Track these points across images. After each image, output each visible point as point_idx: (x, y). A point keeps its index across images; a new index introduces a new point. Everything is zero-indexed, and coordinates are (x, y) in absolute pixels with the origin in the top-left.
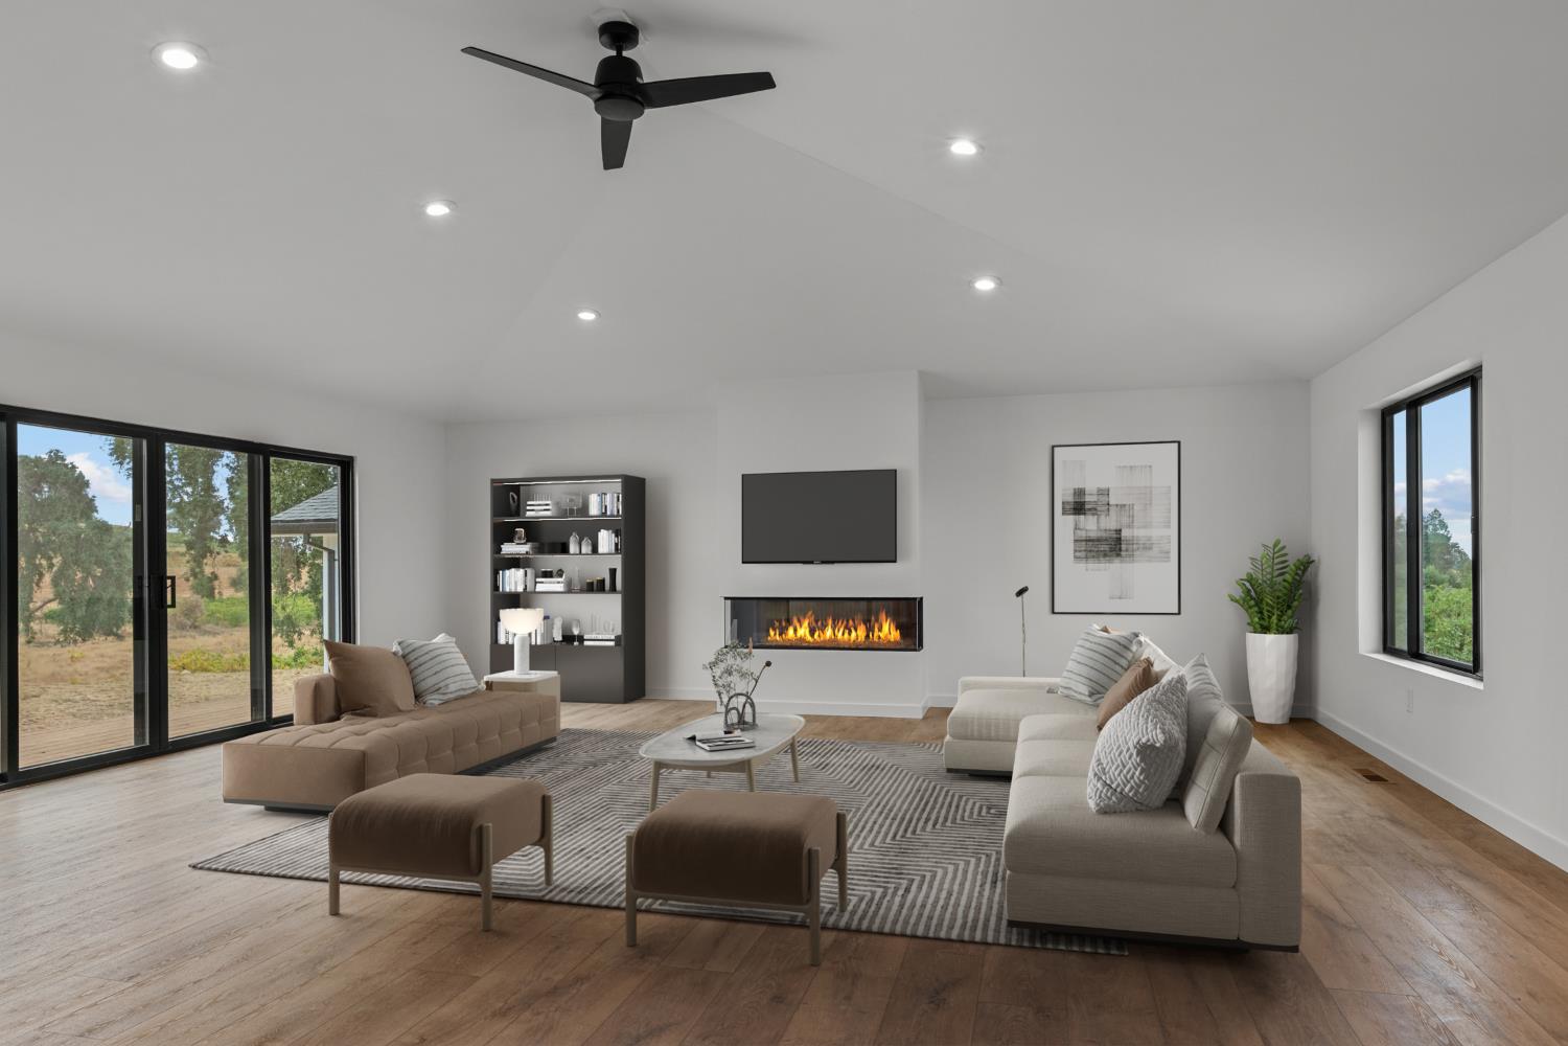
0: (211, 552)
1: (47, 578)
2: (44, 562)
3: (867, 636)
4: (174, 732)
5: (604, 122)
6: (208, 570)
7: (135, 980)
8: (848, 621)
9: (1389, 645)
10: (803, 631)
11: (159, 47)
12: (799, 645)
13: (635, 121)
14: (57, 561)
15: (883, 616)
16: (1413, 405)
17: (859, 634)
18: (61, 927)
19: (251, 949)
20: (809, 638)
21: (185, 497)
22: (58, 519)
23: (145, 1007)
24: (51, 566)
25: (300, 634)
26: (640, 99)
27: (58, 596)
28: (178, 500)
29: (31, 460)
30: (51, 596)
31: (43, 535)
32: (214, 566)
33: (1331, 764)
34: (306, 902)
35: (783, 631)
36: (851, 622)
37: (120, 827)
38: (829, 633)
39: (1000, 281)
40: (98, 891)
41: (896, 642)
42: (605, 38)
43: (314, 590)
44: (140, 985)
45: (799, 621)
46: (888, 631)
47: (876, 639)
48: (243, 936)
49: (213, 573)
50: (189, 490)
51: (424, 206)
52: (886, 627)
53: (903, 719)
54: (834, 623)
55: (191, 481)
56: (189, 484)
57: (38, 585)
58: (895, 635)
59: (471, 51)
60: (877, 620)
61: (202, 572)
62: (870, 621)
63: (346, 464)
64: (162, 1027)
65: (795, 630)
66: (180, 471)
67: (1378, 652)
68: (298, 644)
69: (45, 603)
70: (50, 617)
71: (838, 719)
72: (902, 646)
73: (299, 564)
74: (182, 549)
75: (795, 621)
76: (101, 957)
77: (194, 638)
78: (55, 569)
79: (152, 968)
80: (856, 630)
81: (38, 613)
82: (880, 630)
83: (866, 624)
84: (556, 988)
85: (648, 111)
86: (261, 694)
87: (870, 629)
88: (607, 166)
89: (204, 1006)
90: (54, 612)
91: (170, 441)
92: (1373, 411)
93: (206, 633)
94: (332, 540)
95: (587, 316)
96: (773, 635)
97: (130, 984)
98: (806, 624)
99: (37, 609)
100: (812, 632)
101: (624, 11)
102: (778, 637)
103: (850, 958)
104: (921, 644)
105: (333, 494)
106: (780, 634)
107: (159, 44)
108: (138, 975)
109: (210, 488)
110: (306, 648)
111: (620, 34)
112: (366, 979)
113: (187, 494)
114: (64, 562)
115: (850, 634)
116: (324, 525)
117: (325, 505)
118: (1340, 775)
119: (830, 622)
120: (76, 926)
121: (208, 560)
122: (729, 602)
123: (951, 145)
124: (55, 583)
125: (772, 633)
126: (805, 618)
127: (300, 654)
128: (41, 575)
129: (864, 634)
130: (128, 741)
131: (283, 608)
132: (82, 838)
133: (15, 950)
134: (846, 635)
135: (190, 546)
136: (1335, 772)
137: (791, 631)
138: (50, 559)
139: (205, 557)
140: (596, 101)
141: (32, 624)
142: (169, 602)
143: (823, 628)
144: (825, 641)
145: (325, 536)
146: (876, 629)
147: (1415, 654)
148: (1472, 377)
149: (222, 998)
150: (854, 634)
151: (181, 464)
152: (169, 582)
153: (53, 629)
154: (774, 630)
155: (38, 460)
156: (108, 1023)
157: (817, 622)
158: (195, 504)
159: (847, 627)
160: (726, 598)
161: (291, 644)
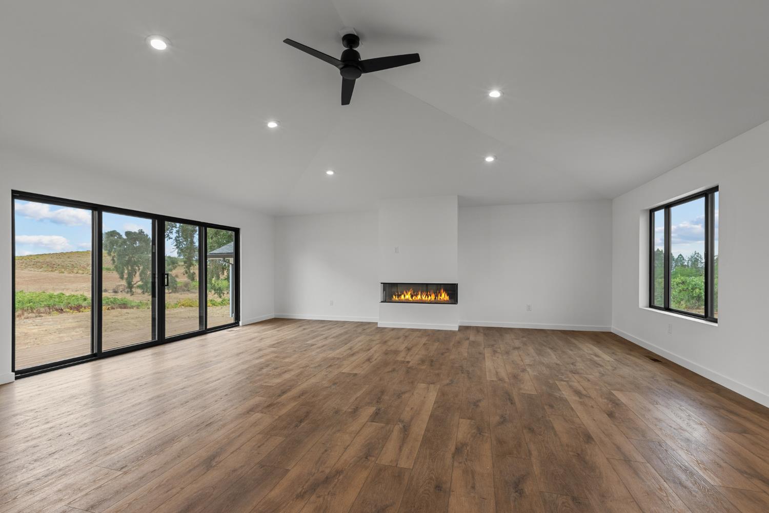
0: (193, 265)
1: (138, 274)
2: (137, 268)
3: (435, 298)
4: (168, 335)
5: (344, 80)
6: (192, 271)
7: (124, 470)
8: (427, 293)
9: (652, 304)
10: (408, 296)
11: (149, 38)
12: (407, 302)
13: (357, 80)
14: (141, 268)
15: (442, 291)
16: (667, 207)
17: (433, 297)
18: (98, 435)
19: (182, 450)
20: (410, 299)
21: (184, 246)
22: (142, 253)
23: (124, 489)
24: (139, 269)
25: (223, 294)
26: (360, 68)
27: (141, 280)
28: (181, 246)
29: (133, 233)
30: (139, 280)
31: (137, 259)
32: (194, 270)
33: (632, 353)
34: (211, 421)
35: (399, 296)
36: (429, 293)
37: (138, 379)
38: (419, 297)
39: (496, 158)
40: (120, 413)
41: (447, 301)
42: (345, 42)
43: (228, 279)
44: (125, 473)
45: (406, 292)
46: (444, 296)
47: (439, 300)
48: (180, 441)
49: (194, 272)
50: (185, 243)
51: (267, 123)
52: (443, 295)
53: (451, 331)
54: (421, 293)
55: (186, 239)
56: (185, 241)
57: (134, 275)
58: (447, 298)
59: (288, 41)
60: (439, 292)
61: (190, 272)
62: (437, 293)
63: (237, 231)
64: (130, 504)
65: (405, 296)
66: (182, 236)
67: (647, 307)
68: (223, 297)
69: (137, 282)
70: (139, 287)
71: (425, 330)
72: (450, 302)
73: (223, 269)
74: (183, 263)
75: (405, 292)
76: (112, 454)
77: (187, 294)
78: (140, 270)
79: (133, 462)
80: (431, 296)
81: (135, 286)
82: (441, 296)
83: (434, 294)
84: (327, 478)
85: (363, 75)
86: (203, 318)
87: (436, 296)
88: (343, 104)
89: (153, 488)
90: (140, 285)
91: (167, 221)
92: (647, 210)
93: (193, 292)
94: (232, 260)
95: (330, 173)
96: (395, 298)
97: (120, 473)
98: (409, 293)
99: (134, 284)
100: (412, 296)
101: (354, 29)
102: (397, 299)
103: (466, 459)
104: (457, 302)
105: (232, 244)
106: (398, 298)
107: (149, 36)
108: (126, 466)
109: (192, 242)
110: (226, 298)
111: (351, 40)
112: (234, 471)
113: (184, 244)
114: (144, 268)
115: (428, 297)
116: (228, 255)
117: (229, 248)
118: (640, 359)
119: (420, 293)
120: (105, 434)
121: (192, 268)
122: (382, 284)
123: (489, 93)
124: (141, 275)
125: (394, 297)
126: (409, 291)
127: (224, 300)
128: (136, 273)
129: (434, 298)
130: (149, 339)
131: (218, 284)
132: (121, 384)
133: (73, 449)
134: (426, 298)
135: (185, 262)
136: (634, 356)
137: (403, 296)
138: (139, 267)
139: (191, 266)
140: (341, 69)
141: (133, 289)
142: (166, 284)
143: (416, 295)
144: (417, 300)
145: (230, 259)
146: (439, 296)
147: (667, 309)
148: (705, 193)
149: (163, 483)
150: (430, 298)
151: (182, 234)
152: (166, 276)
153: (140, 291)
154: (395, 296)
155: (135, 233)
156: (103, 501)
157: (414, 292)
158: (187, 248)
159: (427, 295)
160: (381, 283)
161: (220, 297)
